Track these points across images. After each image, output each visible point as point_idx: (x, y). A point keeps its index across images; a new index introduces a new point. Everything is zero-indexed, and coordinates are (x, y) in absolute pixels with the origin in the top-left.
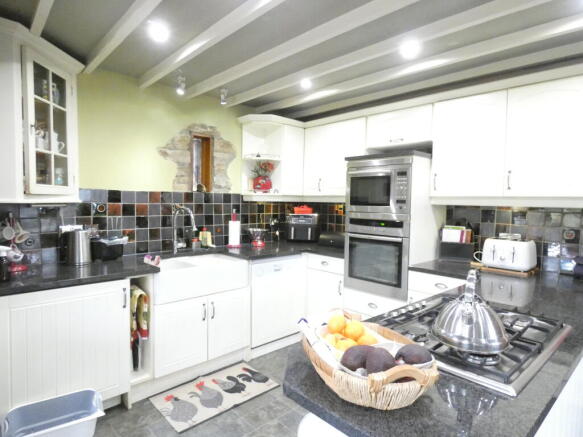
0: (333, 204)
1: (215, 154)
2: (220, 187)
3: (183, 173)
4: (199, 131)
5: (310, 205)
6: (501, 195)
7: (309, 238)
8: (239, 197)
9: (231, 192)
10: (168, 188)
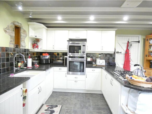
0: (54, 52)
1: (22, 34)
2: (23, 46)
3: (12, 40)
4: (17, 24)
5: (48, 53)
6: (100, 51)
7: (44, 63)
8: (28, 50)
9: (26, 48)
10: (8, 46)
